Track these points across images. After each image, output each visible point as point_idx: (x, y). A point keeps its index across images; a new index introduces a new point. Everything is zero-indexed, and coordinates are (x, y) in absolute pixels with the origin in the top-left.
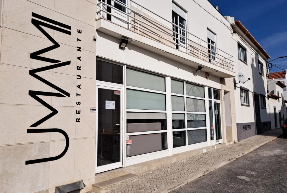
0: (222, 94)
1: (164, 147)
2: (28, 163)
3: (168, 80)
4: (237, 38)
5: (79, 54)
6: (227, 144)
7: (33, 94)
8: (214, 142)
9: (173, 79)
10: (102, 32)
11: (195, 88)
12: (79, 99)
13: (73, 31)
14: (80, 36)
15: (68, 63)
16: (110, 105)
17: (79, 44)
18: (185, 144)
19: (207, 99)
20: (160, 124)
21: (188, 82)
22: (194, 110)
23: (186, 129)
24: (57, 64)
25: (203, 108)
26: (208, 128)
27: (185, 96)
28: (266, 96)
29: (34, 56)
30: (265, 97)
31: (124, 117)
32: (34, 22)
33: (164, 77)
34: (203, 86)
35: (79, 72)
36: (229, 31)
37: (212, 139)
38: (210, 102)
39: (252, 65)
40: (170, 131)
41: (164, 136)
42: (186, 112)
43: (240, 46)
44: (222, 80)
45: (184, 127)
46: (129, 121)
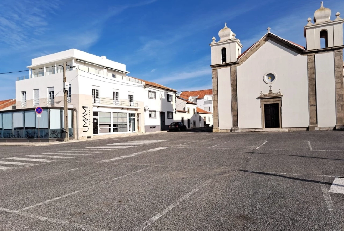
0: (136, 115)
1: (110, 132)
2: (83, 131)
3: (112, 113)
4: (148, 89)
5: (89, 112)
6: (137, 133)
7: (83, 120)
8: (131, 132)
9: (113, 112)
10: (93, 106)
11: (122, 114)
12: (90, 121)
13: (88, 107)
14: (90, 108)
15: (88, 114)
16: (96, 121)
17: (90, 110)
18: (118, 132)
19: (128, 117)
20: (109, 126)
21: (119, 113)
22: (122, 121)
23: (118, 127)
24: (86, 114)
25: (126, 121)
26: (128, 127)
27: (118, 117)
28: (174, 111)
29: (83, 114)
30: (172, 113)
31: (99, 124)
32: (83, 108)
33: (110, 112)
34: (126, 113)
35: (90, 115)
36: (143, 88)
37: (130, 131)
38: (130, 119)
39: (161, 99)
40: (112, 127)
41: (110, 129)
42: (118, 122)
43: (150, 91)
44: (136, 110)
45: (117, 127)
46: (100, 125)
